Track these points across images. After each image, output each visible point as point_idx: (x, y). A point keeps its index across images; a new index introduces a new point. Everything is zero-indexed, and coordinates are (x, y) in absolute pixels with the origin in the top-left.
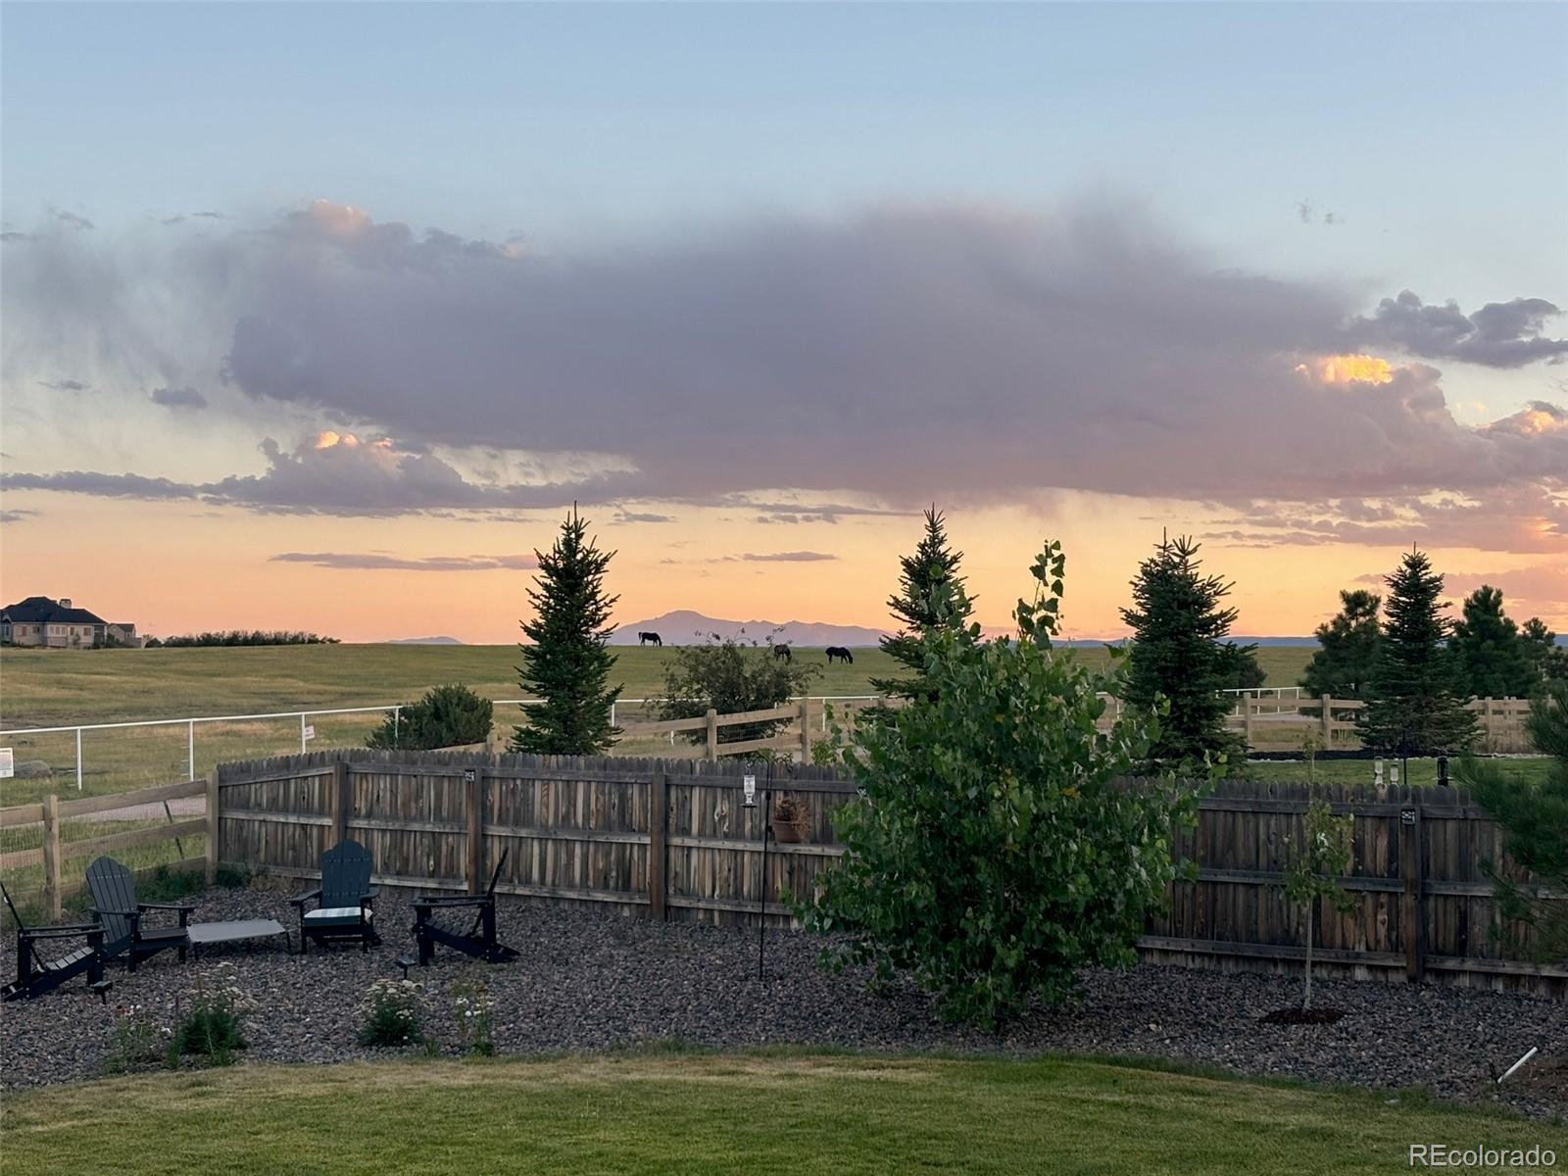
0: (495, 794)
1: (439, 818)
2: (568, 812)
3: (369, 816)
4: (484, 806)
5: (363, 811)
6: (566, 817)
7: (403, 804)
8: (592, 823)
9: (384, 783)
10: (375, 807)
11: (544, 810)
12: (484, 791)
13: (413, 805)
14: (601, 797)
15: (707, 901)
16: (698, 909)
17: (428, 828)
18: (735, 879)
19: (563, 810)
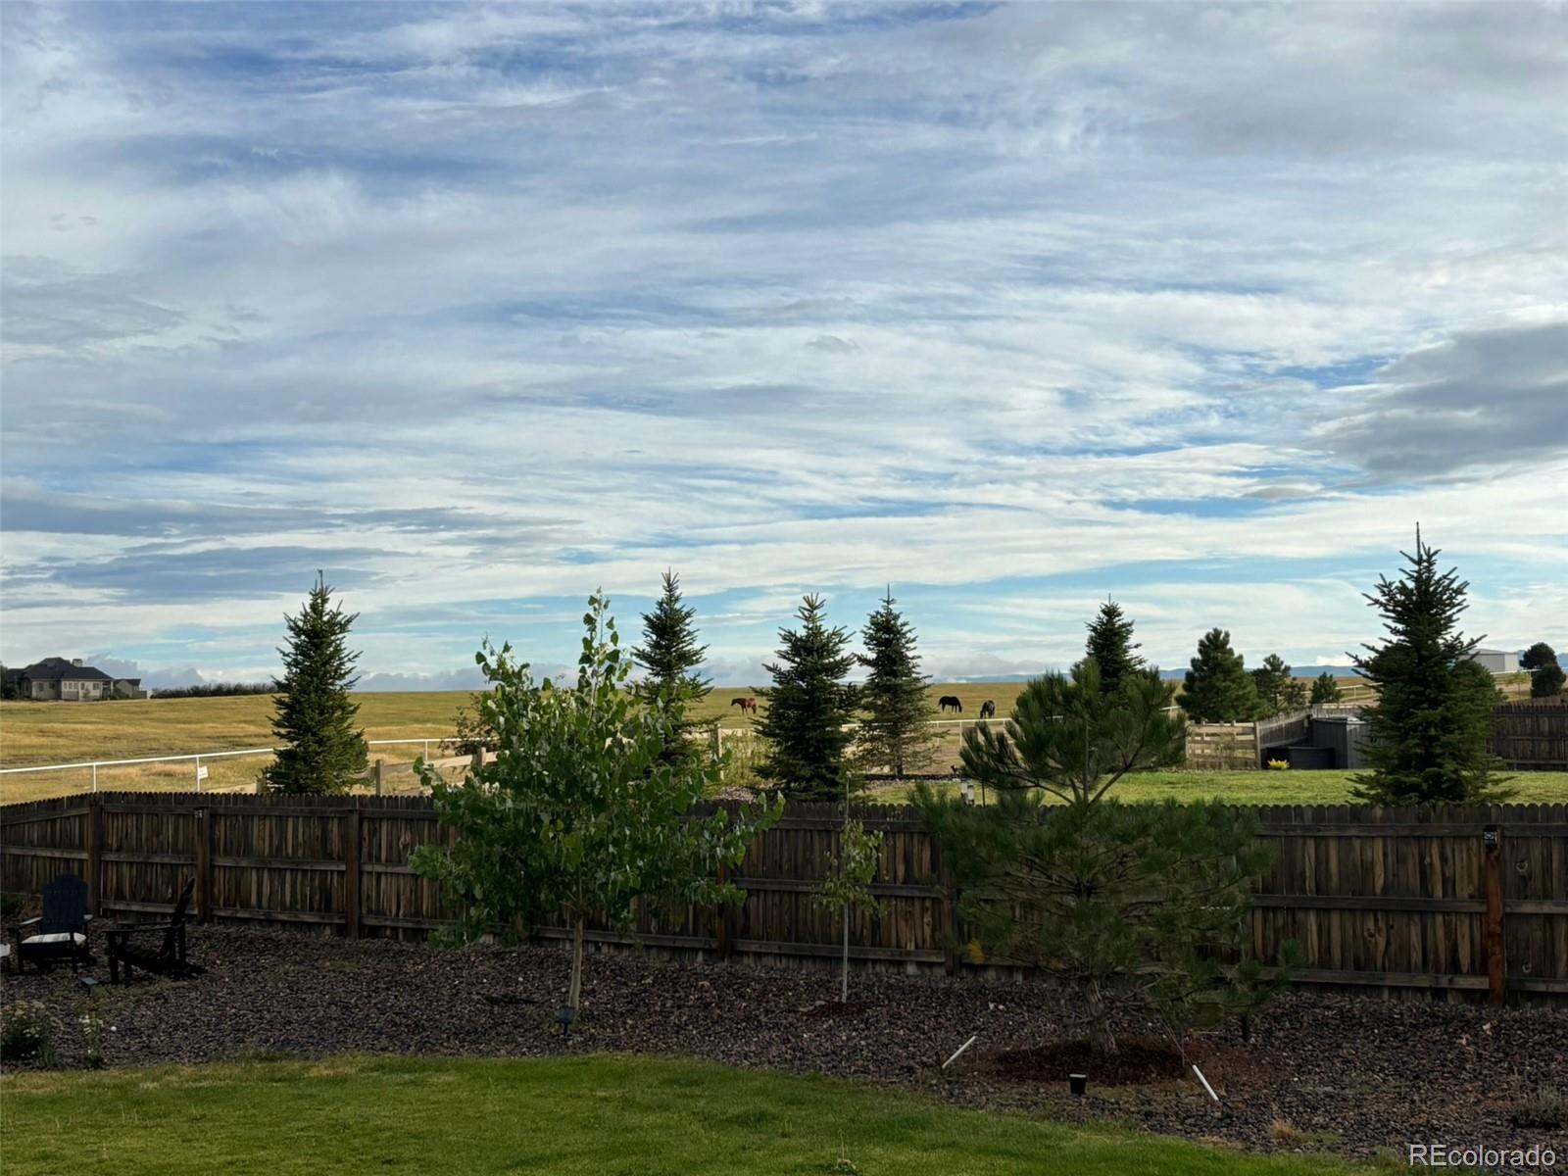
0: (221, 832)
1: (176, 851)
2: (280, 843)
3: (119, 849)
4: (212, 840)
5: (115, 846)
6: (279, 848)
7: (147, 840)
8: (300, 853)
9: (131, 821)
10: (124, 841)
11: (261, 842)
12: (212, 827)
13: (154, 839)
14: (307, 829)
15: (393, 920)
16: (386, 927)
17: (166, 860)
18: (416, 900)
19: (276, 842)
